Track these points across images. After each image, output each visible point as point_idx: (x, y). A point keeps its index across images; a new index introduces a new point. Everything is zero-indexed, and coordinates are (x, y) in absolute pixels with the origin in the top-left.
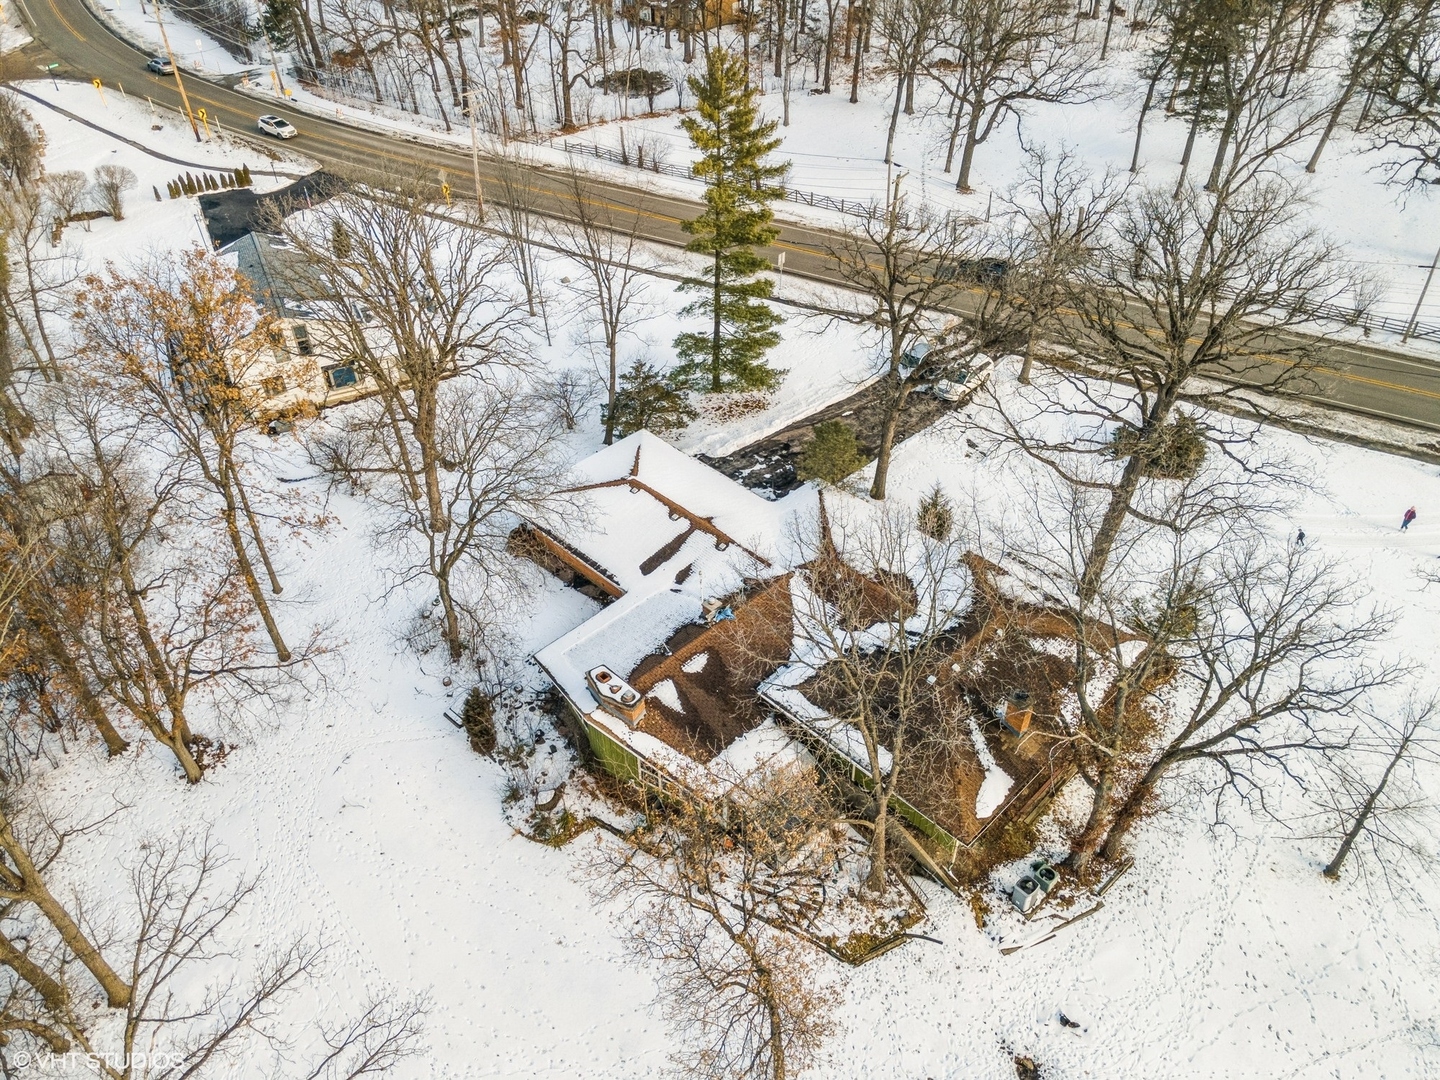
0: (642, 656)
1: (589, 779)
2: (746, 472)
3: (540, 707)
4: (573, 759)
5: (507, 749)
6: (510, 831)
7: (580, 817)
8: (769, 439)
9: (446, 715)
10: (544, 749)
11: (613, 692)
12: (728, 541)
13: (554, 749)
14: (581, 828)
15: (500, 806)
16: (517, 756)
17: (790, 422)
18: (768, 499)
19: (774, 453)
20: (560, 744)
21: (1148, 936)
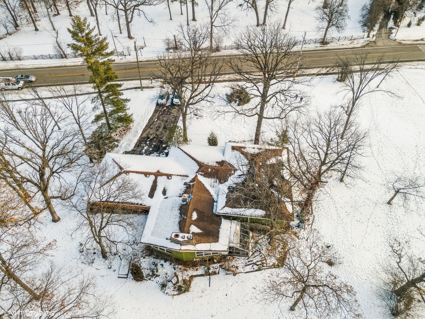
0: (177, 223)
1: (180, 267)
2: (144, 151)
3: (146, 256)
4: (171, 264)
5: (149, 274)
6: (171, 297)
7: (187, 278)
8: (140, 137)
9: (119, 277)
10: (159, 266)
11: (183, 238)
12: (171, 175)
13: (162, 265)
14: (190, 281)
15: (161, 293)
16: (154, 274)
17: (142, 130)
18: (157, 156)
19: (146, 141)
20: (162, 262)
21: (326, 217)
